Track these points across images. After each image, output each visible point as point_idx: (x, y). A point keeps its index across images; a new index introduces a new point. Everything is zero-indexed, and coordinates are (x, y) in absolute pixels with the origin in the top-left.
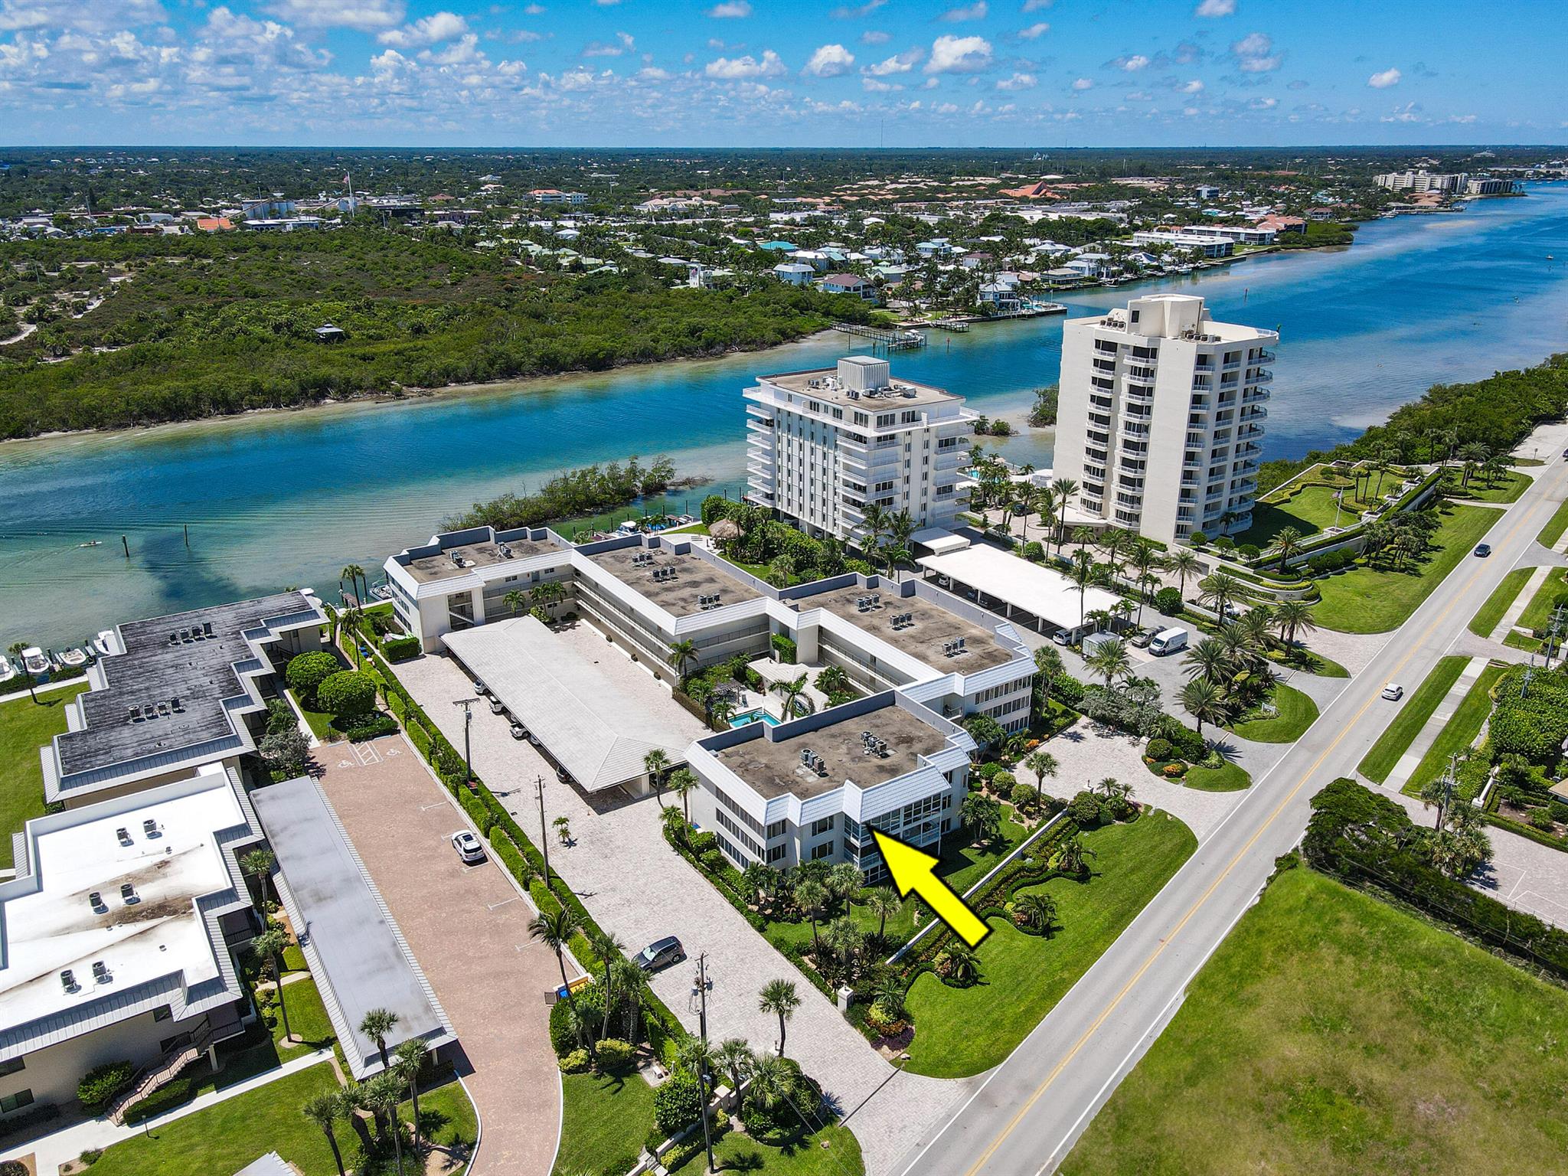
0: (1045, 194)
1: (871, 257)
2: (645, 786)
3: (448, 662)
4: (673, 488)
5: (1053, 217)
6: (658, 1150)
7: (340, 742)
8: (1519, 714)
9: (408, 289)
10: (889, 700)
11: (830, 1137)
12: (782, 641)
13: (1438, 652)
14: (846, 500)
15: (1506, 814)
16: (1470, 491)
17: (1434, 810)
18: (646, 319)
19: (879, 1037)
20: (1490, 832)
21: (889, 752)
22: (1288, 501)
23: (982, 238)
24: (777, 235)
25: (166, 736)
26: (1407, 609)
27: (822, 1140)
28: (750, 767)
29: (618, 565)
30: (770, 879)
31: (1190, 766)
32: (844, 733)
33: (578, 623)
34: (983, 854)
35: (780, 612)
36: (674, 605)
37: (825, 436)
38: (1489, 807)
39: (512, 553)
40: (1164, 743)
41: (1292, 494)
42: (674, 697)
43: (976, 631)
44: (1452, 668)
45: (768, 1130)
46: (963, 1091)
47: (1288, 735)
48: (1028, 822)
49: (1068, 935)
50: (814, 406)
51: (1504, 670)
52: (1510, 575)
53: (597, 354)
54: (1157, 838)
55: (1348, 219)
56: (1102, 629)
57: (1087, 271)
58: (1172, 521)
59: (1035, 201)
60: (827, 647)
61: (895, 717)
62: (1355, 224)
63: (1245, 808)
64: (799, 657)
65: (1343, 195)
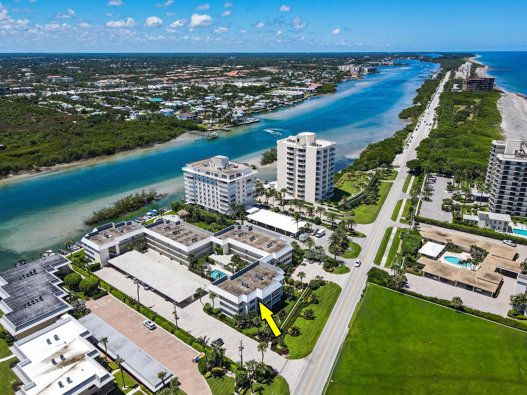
0: (240, 75)
1: (190, 103)
2: (193, 298)
3: (111, 269)
4: (156, 198)
5: (246, 85)
6: (239, 391)
7: (90, 300)
8: (408, 243)
9: (20, 125)
10: (258, 263)
11: (278, 379)
12: (218, 249)
13: (385, 227)
14: (221, 200)
15: (408, 269)
16: (384, 177)
17: (393, 271)
18: (121, 134)
19: (281, 353)
20: (407, 275)
21: (263, 278)
22: (341, 186)
23: (225, 94)
24: (154, 95)
25: (42, 309)
26: (376, 215)
27: (276, 380)
28: (227, 288)
29: (160, 231)
30: (241, 318)
31: (335, 268)
32: (249, 275)
33: (148, 250)
34: (291, 301)
35: (216, 240)
36: (183, 242)
37: (213, 182)
38: (405, 268)
39: (123, 231)
40: (328, 263)
41: (342, 184)
42: (189, 270)
43: (273, 239)
44: (389, 231)
45: (263, 380)
46: (305, 361)
47: (356, 256)
48: (299, 291)
49: (318, 318)
50: (208, 173)
51: (401, 230)
52: (398, 202)
53: (109, 149)
54: (332, 289)
55: (334, 82)
56: (303, 233)
57: (262, 106)
58: (314, 197)
59: (237, 77)
60: (231, 249)
61: (260, 268)
62: (336, 84)
63: (350, 277)
64: (224, 252)
65: (330, 73)
